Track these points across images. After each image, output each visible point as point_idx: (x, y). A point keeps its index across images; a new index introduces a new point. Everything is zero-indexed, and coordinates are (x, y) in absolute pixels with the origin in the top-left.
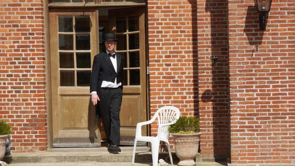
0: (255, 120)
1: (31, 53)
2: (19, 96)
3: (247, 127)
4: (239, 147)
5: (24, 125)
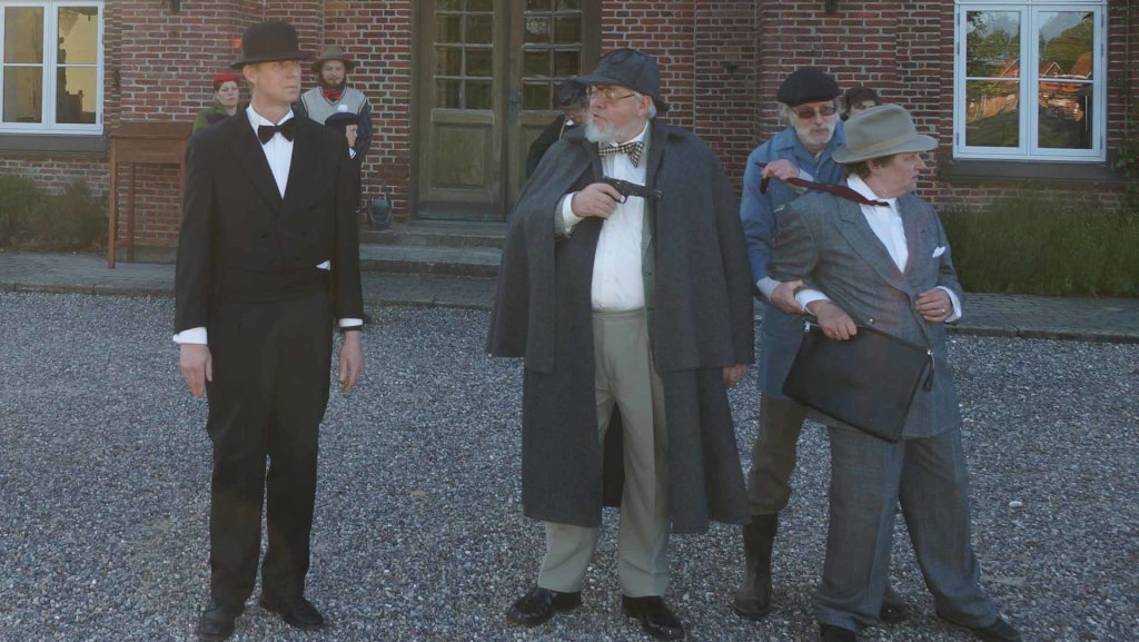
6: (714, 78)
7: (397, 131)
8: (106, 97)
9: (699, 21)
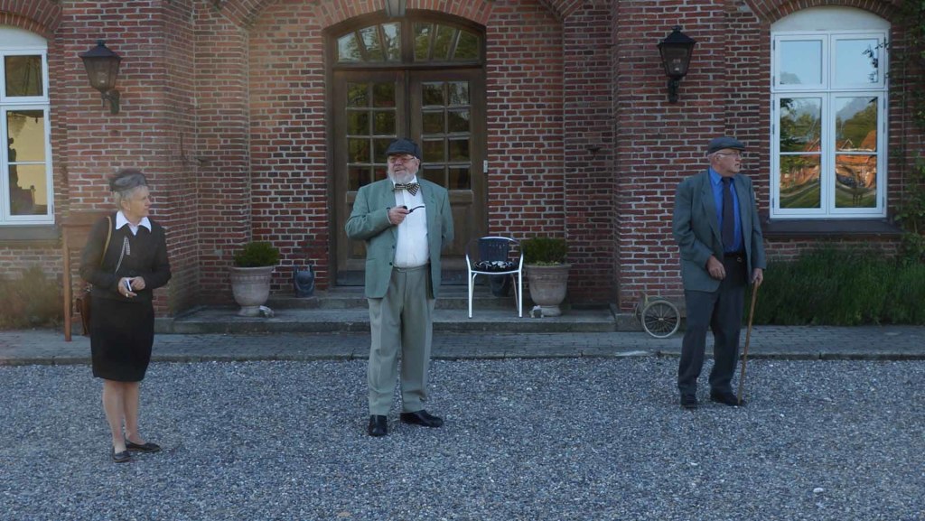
0: (659, 245)
1: (306, 139)
2: (287, 206)
3: (646, 256)
4: (633, 287)
5: (294, 250)
6: (580, 159)
7: (317, 212)
8: (55, 190)
9: (567, 112)
